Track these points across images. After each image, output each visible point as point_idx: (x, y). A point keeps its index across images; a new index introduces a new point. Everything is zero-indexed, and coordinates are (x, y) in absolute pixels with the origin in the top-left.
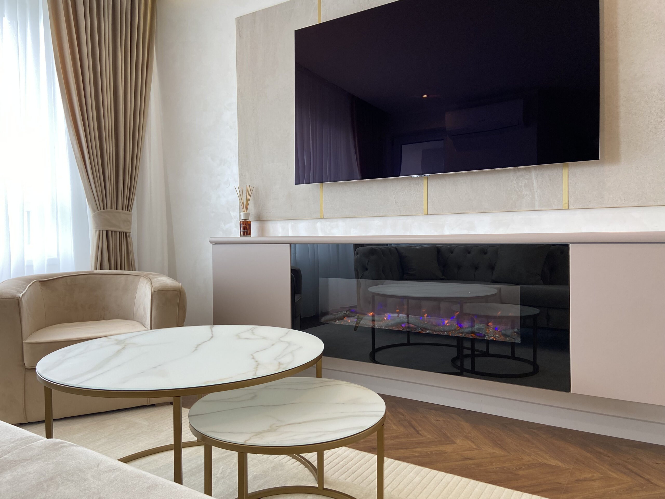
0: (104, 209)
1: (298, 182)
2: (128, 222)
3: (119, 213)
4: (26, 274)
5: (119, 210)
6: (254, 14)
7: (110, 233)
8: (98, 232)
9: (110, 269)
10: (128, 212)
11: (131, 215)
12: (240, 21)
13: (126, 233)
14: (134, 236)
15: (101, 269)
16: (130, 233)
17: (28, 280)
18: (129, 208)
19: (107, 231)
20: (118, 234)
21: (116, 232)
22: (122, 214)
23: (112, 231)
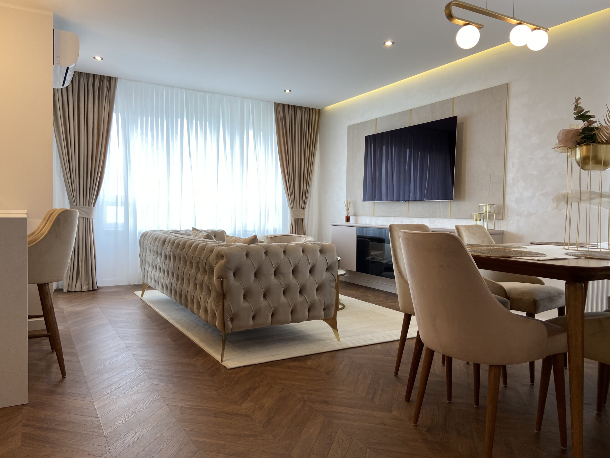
0: (294, 209)
1: (364, 200)
2: (304, 214)
3: (300, 210)
4: (266, 234)
5: (300, 209)
6: (354, 125)
7: (296, 219)
8: (291, 218)
9: (295, 234)
10: (304, 210)
11: (305, 211)
12: (349, 127)
13: (302, 219)
14: (306, 220)
15: (292, 234)
16: (304, 219)
17: (266, 237)
18: (304, 208)
19: (295, 218)
20: (299, 219)
21: (298, 218)
22: (301, 210)
23: (297, 218)
